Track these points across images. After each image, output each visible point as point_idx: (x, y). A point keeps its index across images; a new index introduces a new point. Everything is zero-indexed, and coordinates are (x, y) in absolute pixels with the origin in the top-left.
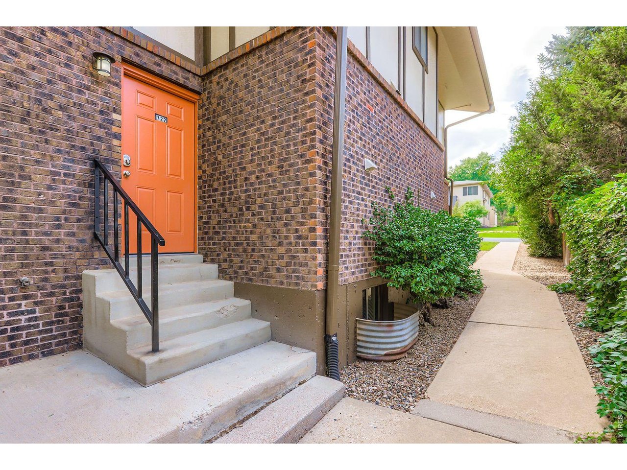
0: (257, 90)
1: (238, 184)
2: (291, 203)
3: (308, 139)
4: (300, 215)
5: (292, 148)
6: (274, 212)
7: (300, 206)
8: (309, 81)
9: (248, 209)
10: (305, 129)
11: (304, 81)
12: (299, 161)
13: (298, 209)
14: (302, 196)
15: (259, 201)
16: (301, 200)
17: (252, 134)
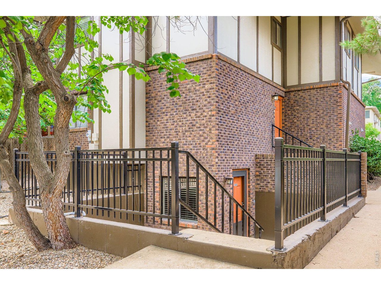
0: (315, 101)
1: (306, 130)
2: (331, 137)
3: (339, 119)
4: (335, 141)
5: (332, 121)
6: (324, 140)
7: (335, 138)
8: (339, 102)
9: (311, 139)
10: (337, 116)
11: (337, 102)
12: (335, 125)
13: (335, 139)
14: (336, 135)
15: (316, 136)
16: (336, 137)
17: (313, 115)
